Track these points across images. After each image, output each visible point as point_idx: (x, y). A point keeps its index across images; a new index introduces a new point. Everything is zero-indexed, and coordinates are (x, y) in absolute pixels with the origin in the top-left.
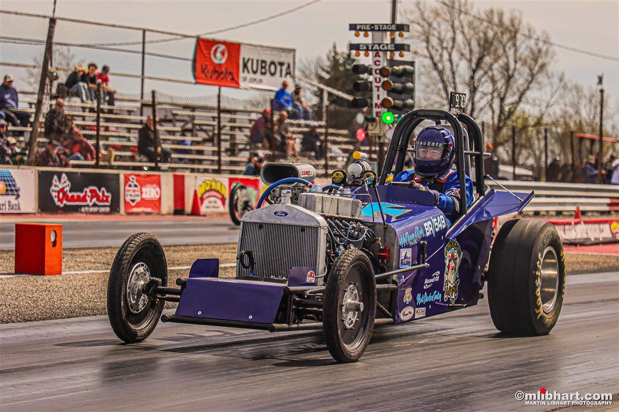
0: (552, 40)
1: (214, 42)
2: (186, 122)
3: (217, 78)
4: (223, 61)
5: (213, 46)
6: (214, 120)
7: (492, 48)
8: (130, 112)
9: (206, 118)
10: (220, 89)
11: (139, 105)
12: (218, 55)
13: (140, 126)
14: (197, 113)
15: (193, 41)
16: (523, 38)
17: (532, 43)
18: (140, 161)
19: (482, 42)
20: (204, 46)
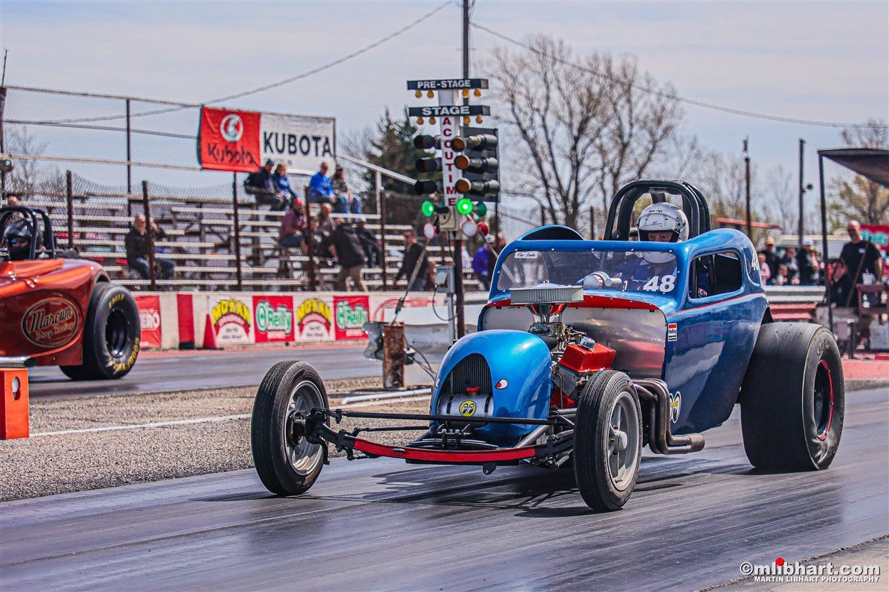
0: (679, 95)
1: (225, 113)
2: (191, 223)
3: (231, 160)
4: (238, 138)
5: (223, 117)
6: (230, 219)
7: (599, 108)
8: (113, 212)
9: (219, 216)
10: (235, 175)
11: (125, 201)
12: (231, 129)
13: (127, 231)
14: (204, 210)
15: (196, 113)
16: (639, 92)
17: (653, 98)
18: (131, 278)
19: (585, 100)
20: (211, 118)
